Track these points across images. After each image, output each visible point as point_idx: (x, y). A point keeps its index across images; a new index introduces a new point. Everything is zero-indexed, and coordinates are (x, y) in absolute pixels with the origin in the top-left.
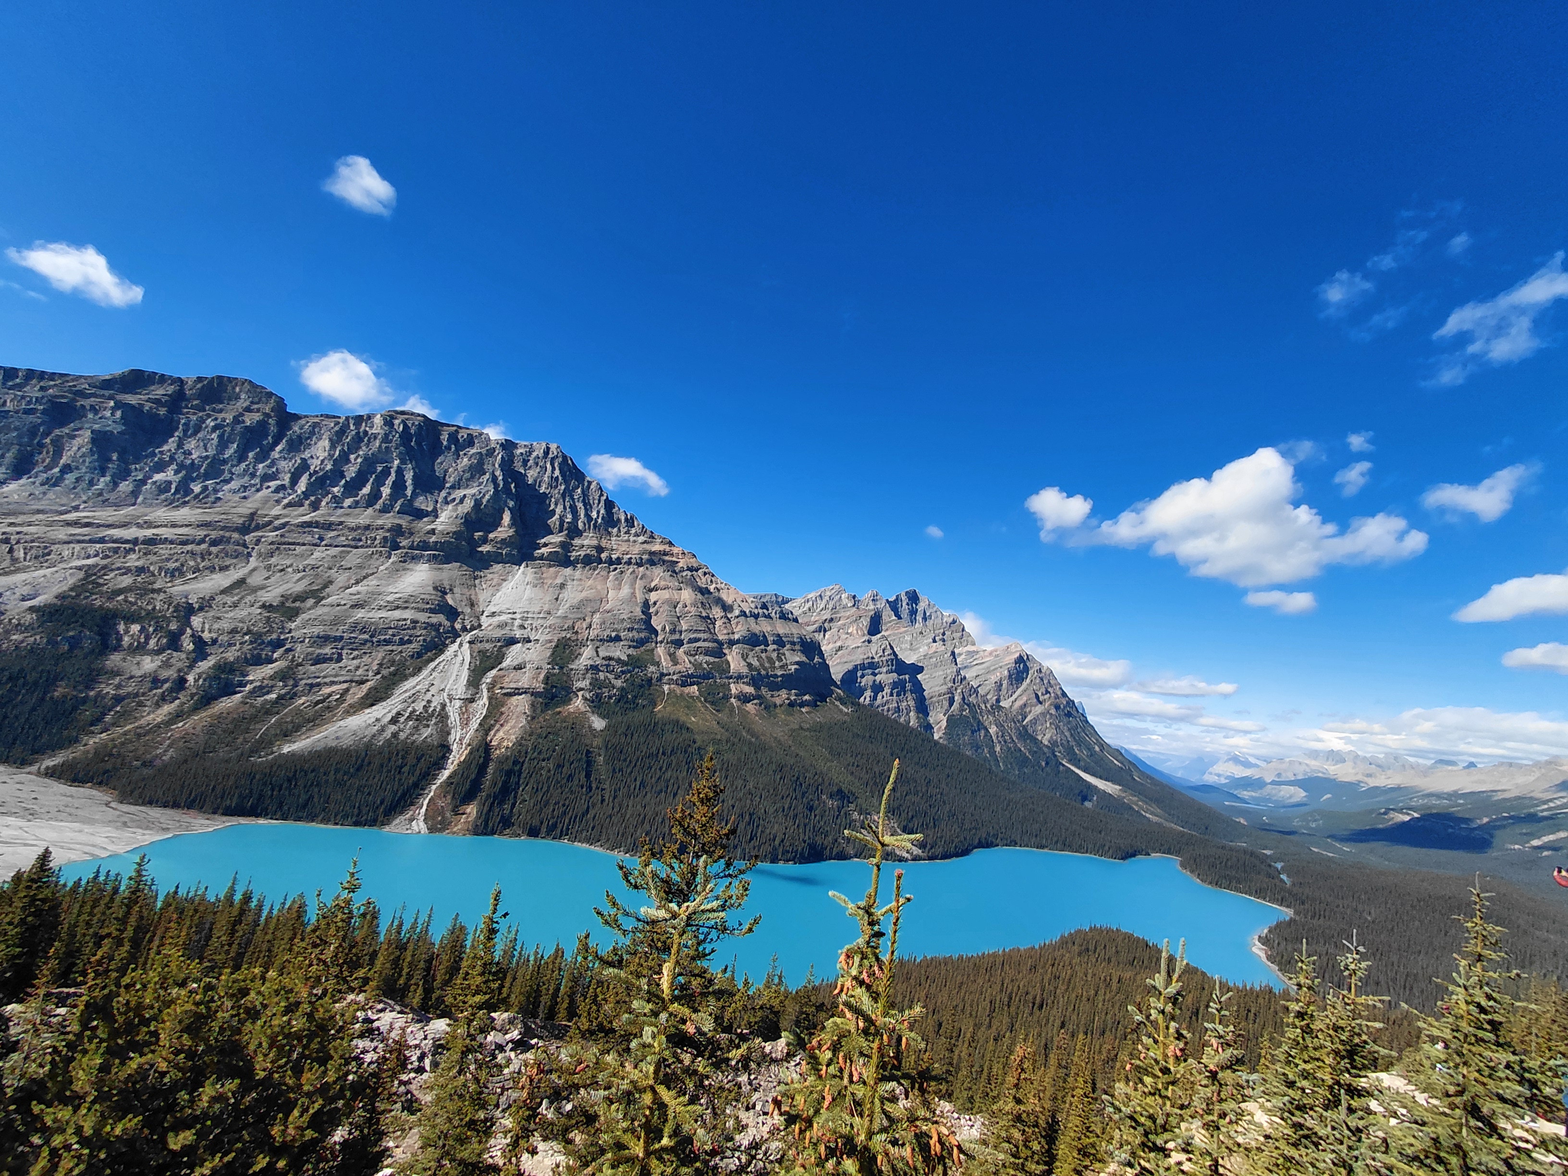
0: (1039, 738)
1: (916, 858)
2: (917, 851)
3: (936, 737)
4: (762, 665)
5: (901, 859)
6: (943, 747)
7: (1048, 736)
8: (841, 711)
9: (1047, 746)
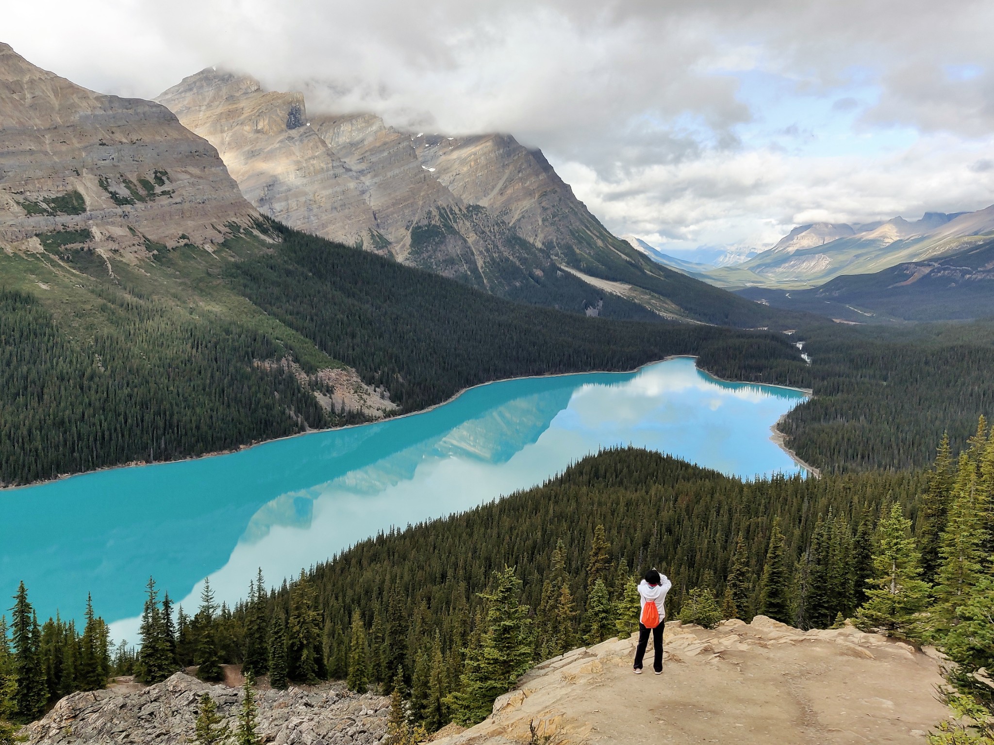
0: (531, 240)
1: (389, 414)
2: (390, 406)
3: (400, 259)
4: (134, 193)
5: (370, 419)
6: (409, 270)
7: (541, 236)
8: (263, 243)
9: (541, 250)
